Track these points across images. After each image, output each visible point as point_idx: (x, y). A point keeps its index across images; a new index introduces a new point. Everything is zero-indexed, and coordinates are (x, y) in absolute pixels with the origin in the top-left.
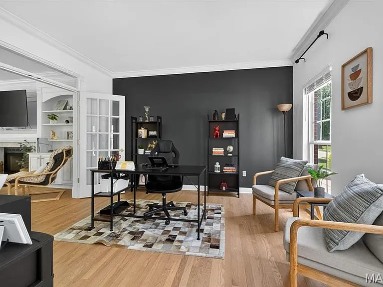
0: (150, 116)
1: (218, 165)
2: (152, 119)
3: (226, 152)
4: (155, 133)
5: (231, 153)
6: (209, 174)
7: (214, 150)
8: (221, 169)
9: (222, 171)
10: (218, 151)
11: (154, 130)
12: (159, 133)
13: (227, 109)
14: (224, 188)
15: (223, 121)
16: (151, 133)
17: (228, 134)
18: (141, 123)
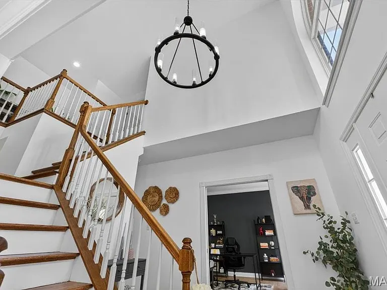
0: (217, 221)
1: (265, 256)
2: (219, 223)
3: (269, 245)
4: (221, 232)
5: (273, 247)
6: (261, 263)
7: (262, 244)
8: (269, 259)
9: (269, 260)
10: (264, 245)
11: (220, 231)
12: (224, 232)
13: (265, 216)
14: (273, 274)
15: (264, 224)
16: (218, 232)
17: (269, 233)
18: (212, 225)
